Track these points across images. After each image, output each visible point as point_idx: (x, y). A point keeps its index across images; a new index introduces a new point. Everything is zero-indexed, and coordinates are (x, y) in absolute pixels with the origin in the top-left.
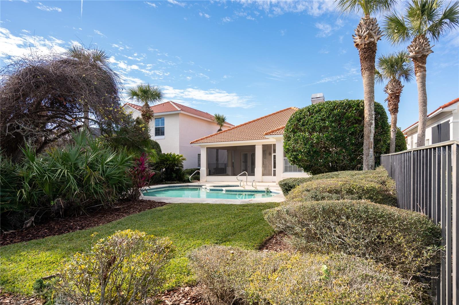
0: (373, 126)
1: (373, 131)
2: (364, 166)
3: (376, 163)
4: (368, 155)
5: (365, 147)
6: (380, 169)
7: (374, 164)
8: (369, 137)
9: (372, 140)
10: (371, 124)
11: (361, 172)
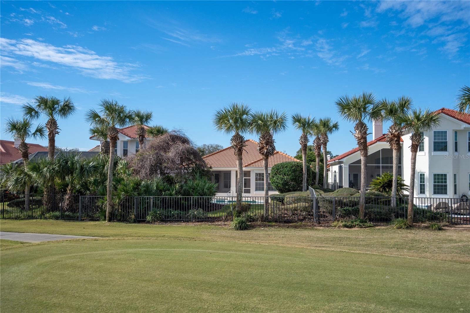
0: (306, 175)
1: (306, 177)
2: (303, 190)
3: (307, 189)
4: (304, 186)
5: (303, 182)
6: (308, 191)
7: (306, 189)
8: (305, 179)
9: (306, 180)
10: (306, 174)
11: (302, 192)
